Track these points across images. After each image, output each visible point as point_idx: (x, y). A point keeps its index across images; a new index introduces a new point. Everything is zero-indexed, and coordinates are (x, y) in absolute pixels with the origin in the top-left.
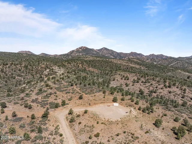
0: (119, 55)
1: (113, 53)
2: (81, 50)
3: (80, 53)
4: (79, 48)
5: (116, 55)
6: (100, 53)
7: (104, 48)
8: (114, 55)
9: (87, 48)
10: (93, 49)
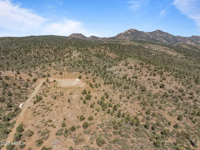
0: (175, 39)
1: (168, 37)
2: (130, 33)
3: (127, 36)
4: (128, 31)
5: (171, 38)
6: (151, 36)
7: (158, 30)
8: (168, 40)
9: (136, 31)
10: (143, 32)
